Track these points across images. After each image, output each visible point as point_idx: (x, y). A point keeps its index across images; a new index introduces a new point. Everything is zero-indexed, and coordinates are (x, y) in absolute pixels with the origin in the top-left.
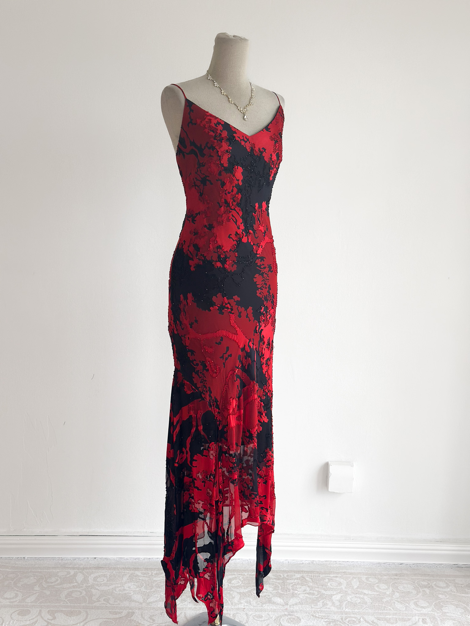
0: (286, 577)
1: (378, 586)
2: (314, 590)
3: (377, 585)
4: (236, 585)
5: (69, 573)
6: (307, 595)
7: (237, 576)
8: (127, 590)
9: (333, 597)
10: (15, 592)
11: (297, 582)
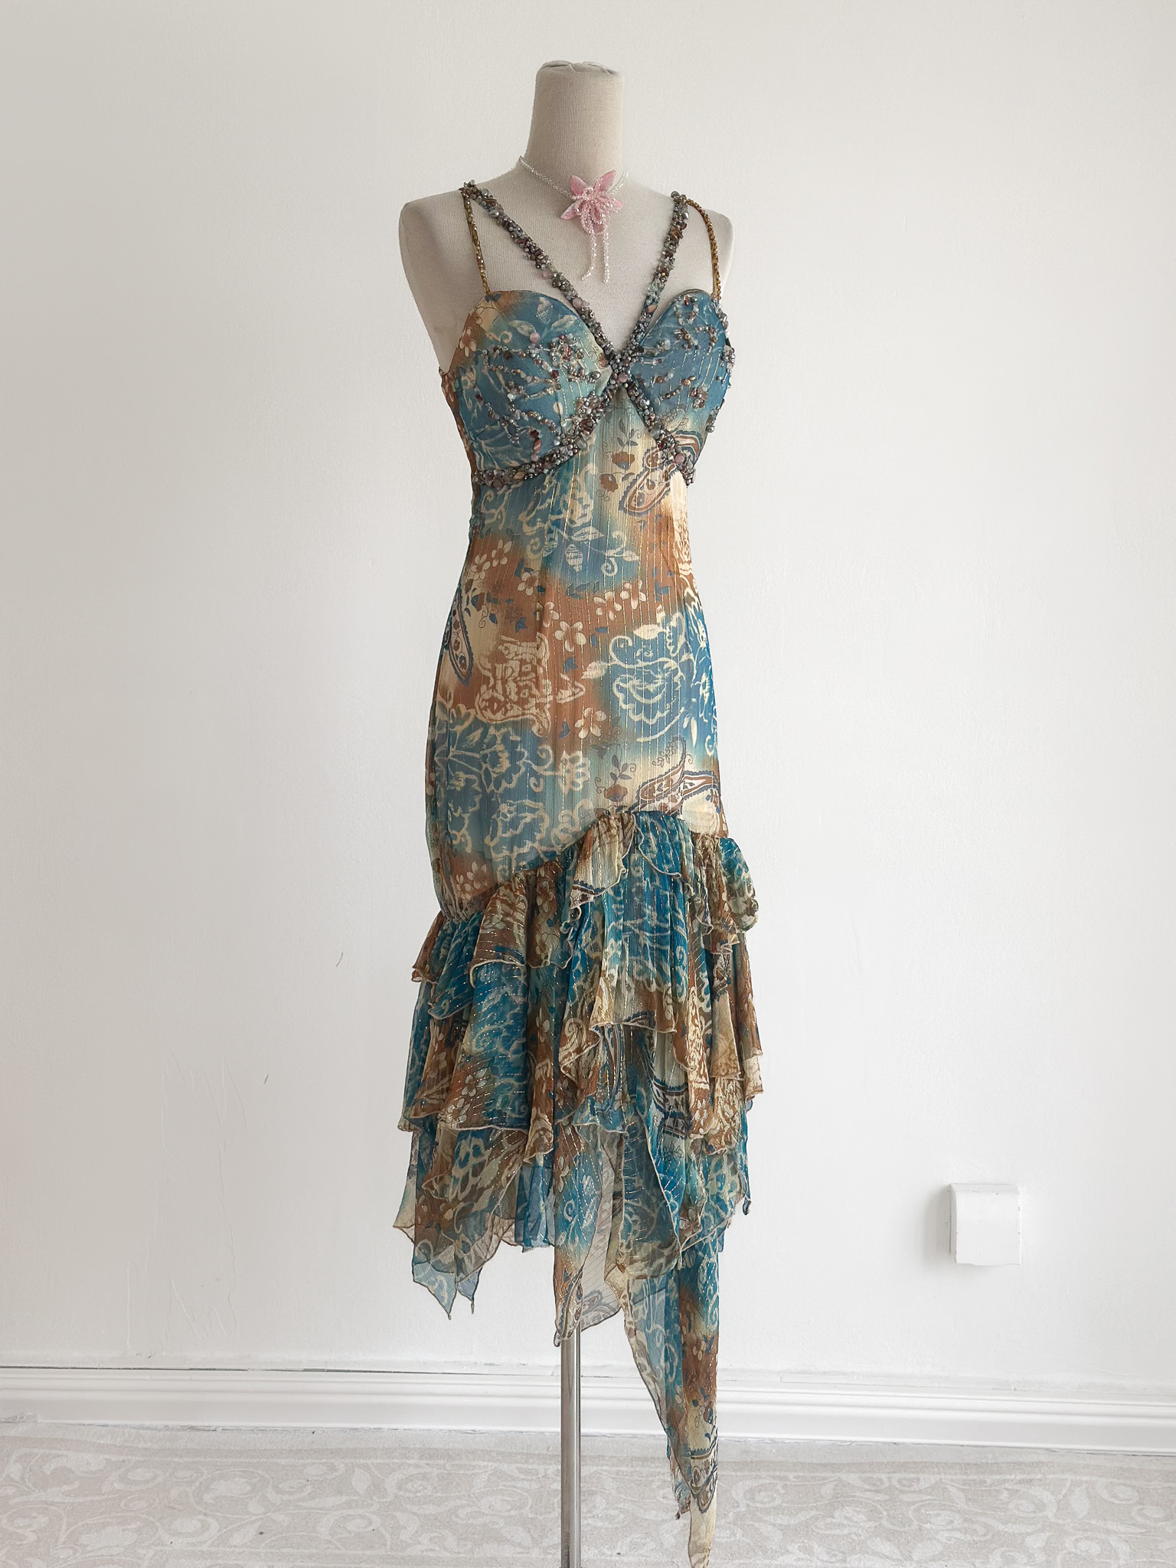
0: (898, 1486)
1: (1139, 1510)
2: (973, 1522)
3: (1140, 1507)
4: (767, 1505)
5: (333, 1468)
6: (958, 1535)
7: (768, 1481)
8: (487, 1515)
9: (1029, 1540)
10: (201, 1517)
11: (925, 1500)
